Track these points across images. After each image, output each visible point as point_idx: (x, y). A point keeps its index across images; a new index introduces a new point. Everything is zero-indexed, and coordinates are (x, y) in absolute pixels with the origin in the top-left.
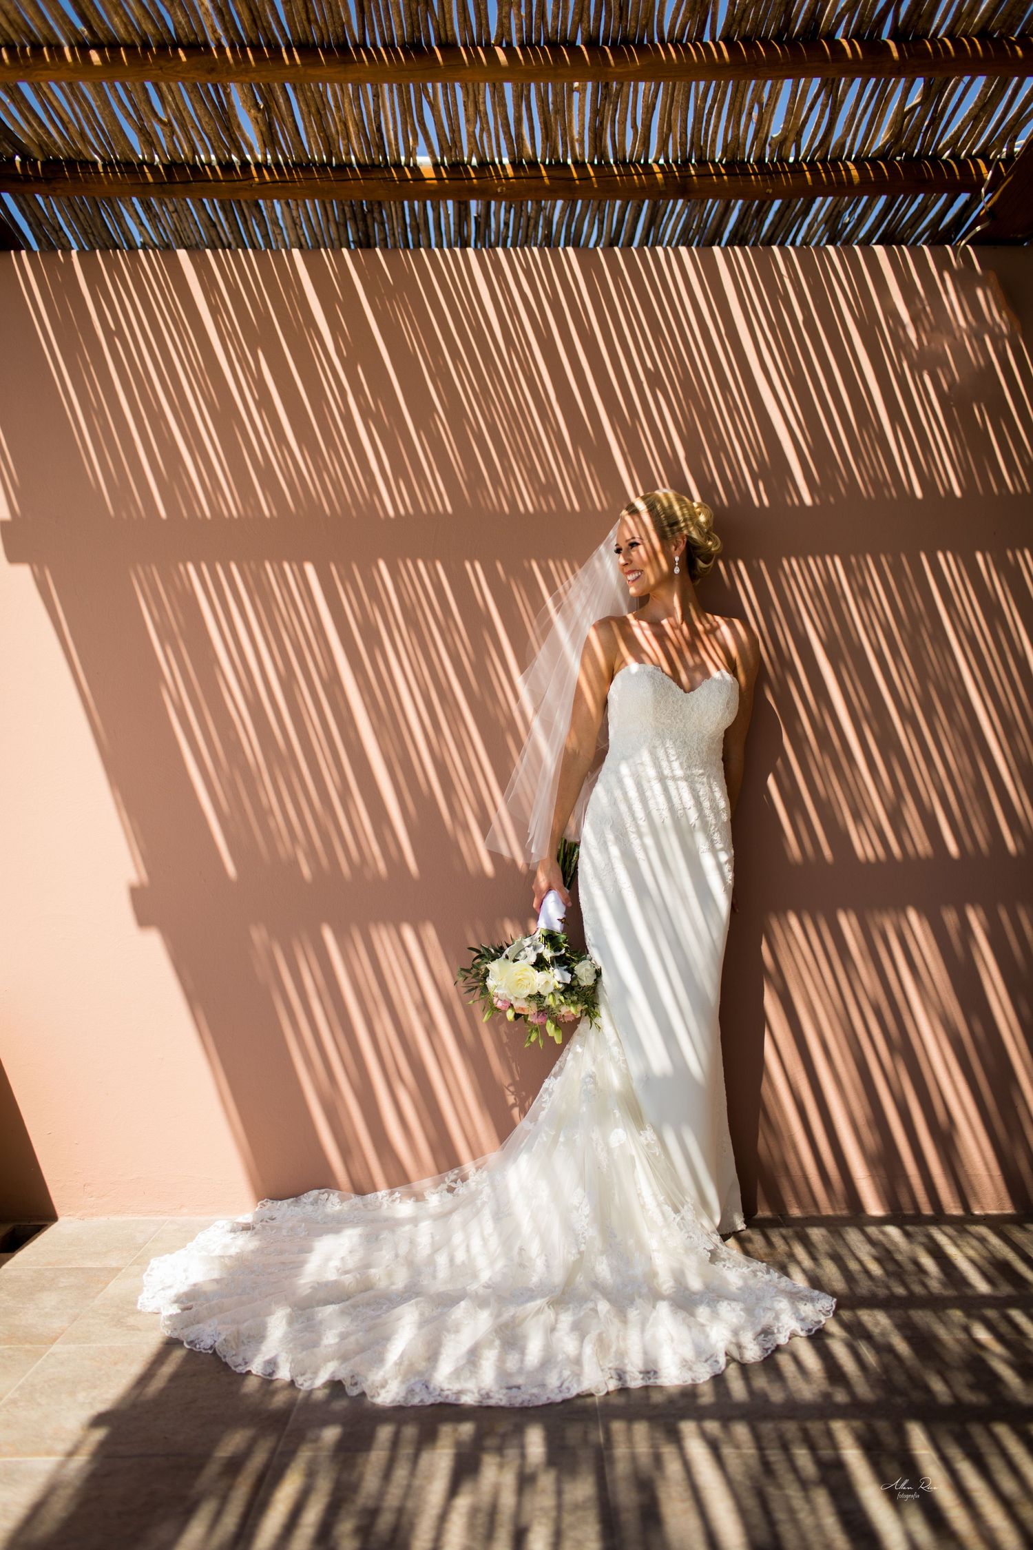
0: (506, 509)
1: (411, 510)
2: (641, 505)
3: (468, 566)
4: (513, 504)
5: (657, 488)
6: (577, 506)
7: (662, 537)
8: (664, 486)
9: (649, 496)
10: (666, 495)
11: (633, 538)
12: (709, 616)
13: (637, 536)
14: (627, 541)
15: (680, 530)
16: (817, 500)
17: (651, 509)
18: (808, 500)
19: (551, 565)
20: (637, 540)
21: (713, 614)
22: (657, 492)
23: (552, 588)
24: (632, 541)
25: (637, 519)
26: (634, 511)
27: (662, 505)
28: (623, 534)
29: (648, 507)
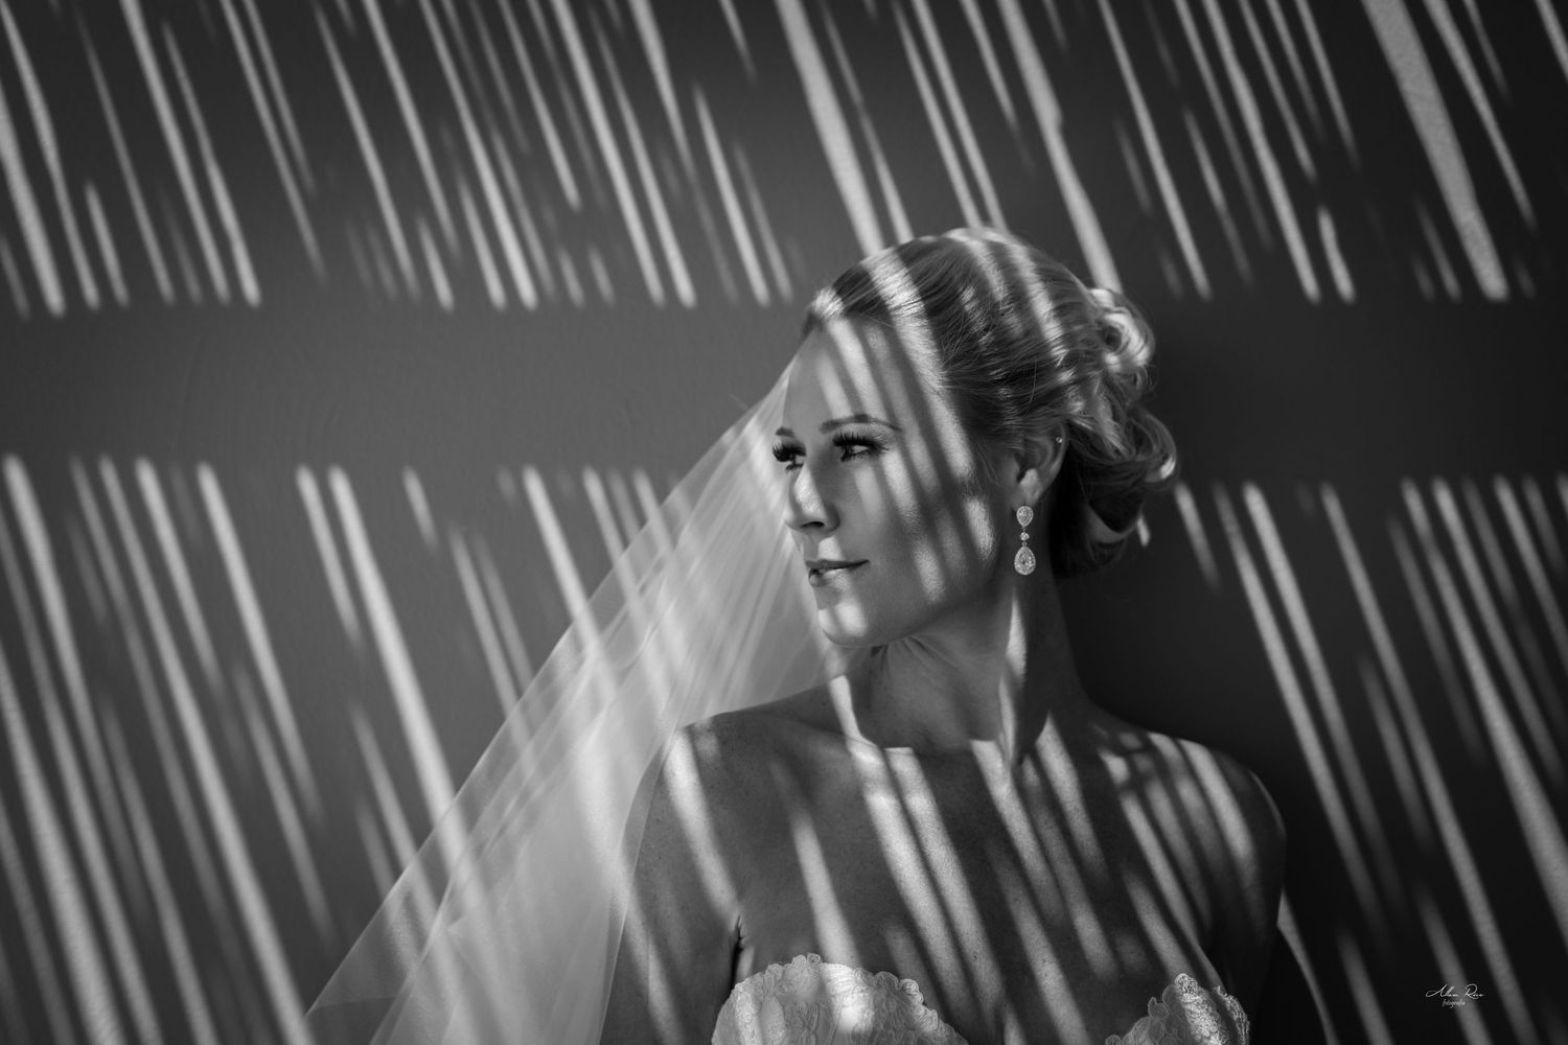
0: (444, 291)
1: (120, 290)
2: (897, 288)
3: (308, 486)
4: (466, 275)
5: (960, 222)
6: (685, 288)
7: (980, 420)
8: (985, 218)
9: (927, 250)
10: (998, 251)
11: (861, 418)
12: (1160, 741)
13: (874, 407)
14: (832, 424)
15: (1056, 395)
16: (1526, 282)
17: (939, 304)
18: (1492, 280)
19: (594, 488)
20: (876, 430)
21: (1175, 734)
22: (957, 235)
23: (595, 567)
24: (853, 429)
25: (877, 340)
26: (867, 308)
27: (983, 291)
28: (820, 396)
29: (924, 295)
